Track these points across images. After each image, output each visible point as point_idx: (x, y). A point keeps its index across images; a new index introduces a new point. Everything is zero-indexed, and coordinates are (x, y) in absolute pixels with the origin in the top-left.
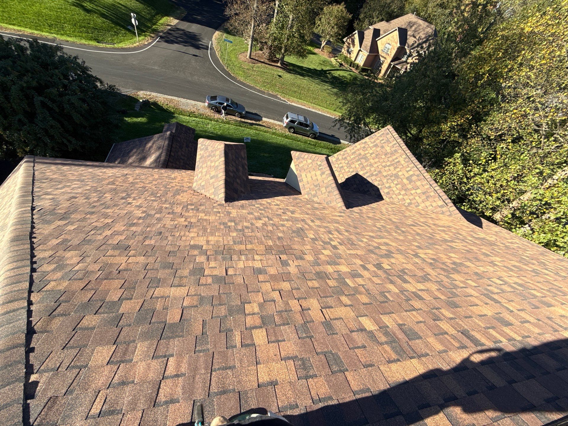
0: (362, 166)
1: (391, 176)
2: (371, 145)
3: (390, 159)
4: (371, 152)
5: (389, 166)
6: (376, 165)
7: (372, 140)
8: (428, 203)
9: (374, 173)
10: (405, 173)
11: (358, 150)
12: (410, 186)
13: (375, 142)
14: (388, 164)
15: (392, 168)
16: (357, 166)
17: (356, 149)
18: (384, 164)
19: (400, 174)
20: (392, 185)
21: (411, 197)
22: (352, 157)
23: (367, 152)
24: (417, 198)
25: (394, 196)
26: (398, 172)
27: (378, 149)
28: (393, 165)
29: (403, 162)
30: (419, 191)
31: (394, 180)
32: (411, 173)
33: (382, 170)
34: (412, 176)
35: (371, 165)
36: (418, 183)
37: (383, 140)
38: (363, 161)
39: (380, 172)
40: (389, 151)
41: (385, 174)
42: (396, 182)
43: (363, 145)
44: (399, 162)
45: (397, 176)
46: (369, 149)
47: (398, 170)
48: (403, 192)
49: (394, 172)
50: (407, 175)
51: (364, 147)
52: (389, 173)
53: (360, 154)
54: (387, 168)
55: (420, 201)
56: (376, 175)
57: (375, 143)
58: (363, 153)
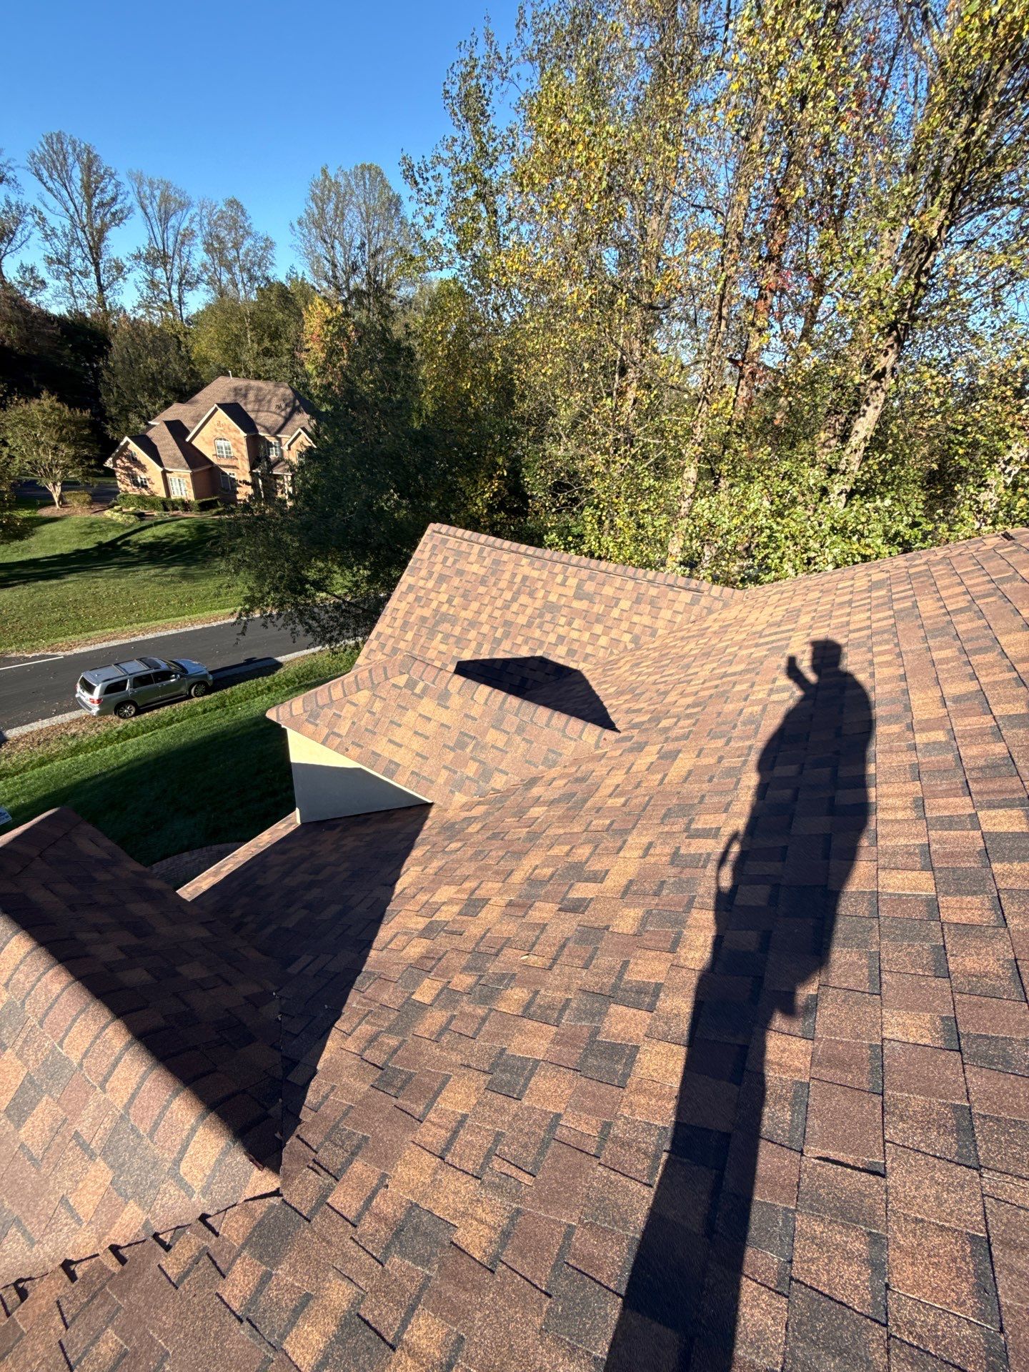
0: (452, 640)
1: (541, 616)
2: (430, 584)
3: (503, 584)
4: (444, 597)
5: (514, 599)
6: (484, 617)
7: (423, 573)
8: (666, 614)
9: (498, 634)
10: (561, 590)
11: (409, 613)
12: (598, 609)
13: (431, 574)
14: (508, 595)
15: (524, 599)
16: (443, 648)
17: (400, 614)
18: (499, 603)
19: (553, 598)
20: (561, 631)
21: (625, 626)
22: (409, 636)
23: (434, 605)
24: (636, 619)
25: (589, 650)
26: (545, 597)
27: (456, 581)
28: (518, 592)
29: (535, 574)
30: (625, 604)
31: (553, 618)
32: (573, 582)
33: (509, 616)
34: (579, 587)
35: (473, 624)
36: (608, 591)
37: (446, 559)
38: (446, 627)
39: (507, 624)
40: (482, 571)
41: (522, 620)
42: (562, 621)
43: (411, 597)
44: (525, 578)
45: (551, 608)
46: (433, 595)
47: (541, 594)
48: (598, 629)
49: (538, 604)
50: (571, 593)
51: (418, 599)
52: (529, 611)
53: (423, 619)
54: (515, 607)
55: (646, 620)
56: (506, 635)
57: (435, 576)
58: (427, 612)
